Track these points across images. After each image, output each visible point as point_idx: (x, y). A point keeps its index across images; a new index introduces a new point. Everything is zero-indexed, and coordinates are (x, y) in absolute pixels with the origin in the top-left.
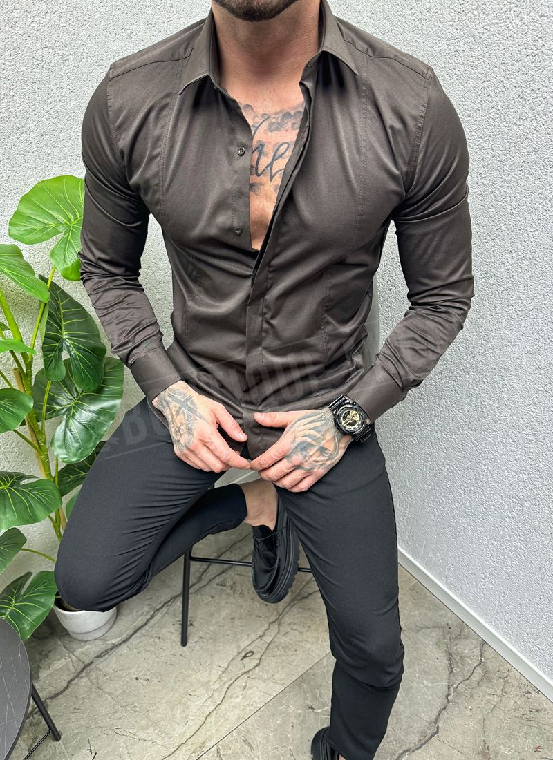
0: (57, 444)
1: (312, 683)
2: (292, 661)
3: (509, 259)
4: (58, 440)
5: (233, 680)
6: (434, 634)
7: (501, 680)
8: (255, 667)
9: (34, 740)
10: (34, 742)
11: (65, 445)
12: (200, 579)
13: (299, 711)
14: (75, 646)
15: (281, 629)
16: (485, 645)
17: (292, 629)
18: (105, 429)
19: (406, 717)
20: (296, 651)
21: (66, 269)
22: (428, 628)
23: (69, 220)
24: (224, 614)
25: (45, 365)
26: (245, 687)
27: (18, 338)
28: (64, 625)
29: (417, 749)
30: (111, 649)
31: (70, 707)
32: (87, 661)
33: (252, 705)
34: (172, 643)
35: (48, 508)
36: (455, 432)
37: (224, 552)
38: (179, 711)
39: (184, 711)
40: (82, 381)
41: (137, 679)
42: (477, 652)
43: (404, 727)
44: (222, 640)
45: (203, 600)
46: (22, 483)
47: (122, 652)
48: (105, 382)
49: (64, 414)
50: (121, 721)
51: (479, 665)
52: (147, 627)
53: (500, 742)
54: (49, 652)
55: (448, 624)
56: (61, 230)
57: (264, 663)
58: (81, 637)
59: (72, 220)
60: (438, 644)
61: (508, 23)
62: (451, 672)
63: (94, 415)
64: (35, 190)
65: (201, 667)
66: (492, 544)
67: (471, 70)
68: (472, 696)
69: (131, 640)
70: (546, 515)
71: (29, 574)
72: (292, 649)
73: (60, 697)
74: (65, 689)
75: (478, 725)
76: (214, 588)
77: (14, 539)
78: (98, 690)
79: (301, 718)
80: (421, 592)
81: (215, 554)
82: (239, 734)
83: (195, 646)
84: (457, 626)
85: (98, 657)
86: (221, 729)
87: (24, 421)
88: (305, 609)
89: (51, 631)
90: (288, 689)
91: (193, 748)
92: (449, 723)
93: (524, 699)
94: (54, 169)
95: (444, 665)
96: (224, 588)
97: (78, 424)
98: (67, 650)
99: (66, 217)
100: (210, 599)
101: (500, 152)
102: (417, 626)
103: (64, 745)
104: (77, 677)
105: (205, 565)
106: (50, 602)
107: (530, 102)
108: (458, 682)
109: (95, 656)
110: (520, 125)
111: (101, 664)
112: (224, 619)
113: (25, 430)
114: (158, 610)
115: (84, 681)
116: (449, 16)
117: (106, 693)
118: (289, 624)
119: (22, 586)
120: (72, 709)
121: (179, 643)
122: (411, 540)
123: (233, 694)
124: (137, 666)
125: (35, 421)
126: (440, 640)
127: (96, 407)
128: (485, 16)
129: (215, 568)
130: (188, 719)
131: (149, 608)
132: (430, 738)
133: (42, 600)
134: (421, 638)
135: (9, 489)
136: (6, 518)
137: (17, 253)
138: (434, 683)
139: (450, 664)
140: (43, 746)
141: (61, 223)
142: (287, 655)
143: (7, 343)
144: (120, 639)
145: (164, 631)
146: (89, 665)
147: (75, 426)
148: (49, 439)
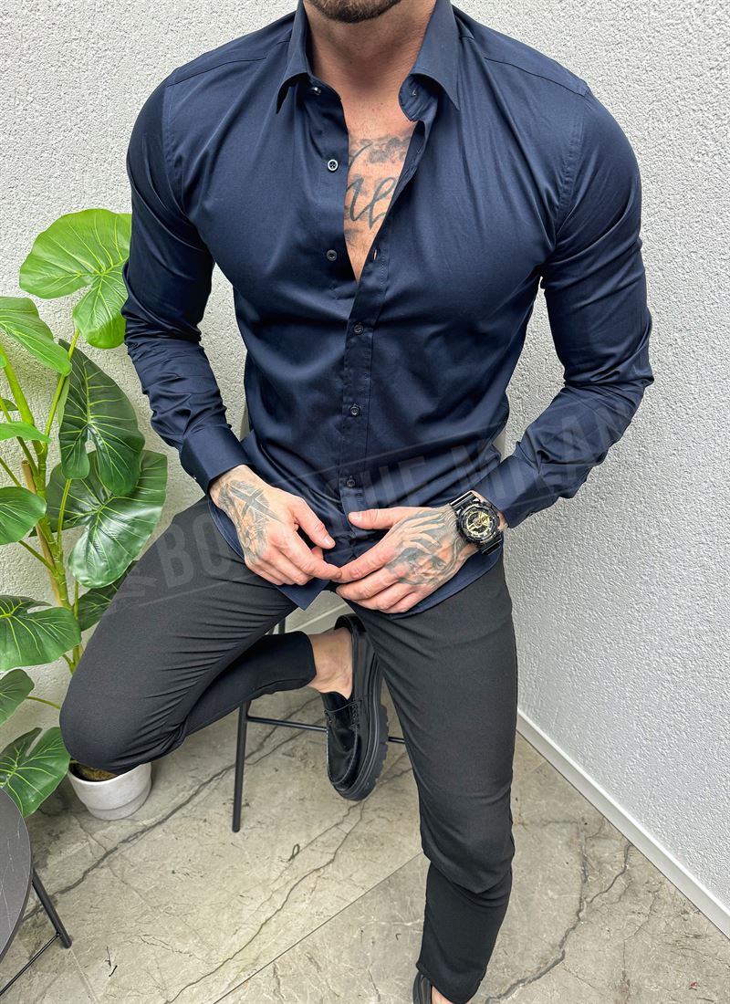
0: (76, 562)
1: (402, 888)
2: (377, 858)
3: (678, 340)
4: (79, 557)
5: (299, 879)
6: (564, 831)
7: (650, 895)
8: (328, 864)
9: (38, 945)
10: (37, 948)
11: (87, 563)
12: (261, 746)
13: (383, 923)
14: (93, 825)
15: (365, 816)
16: (631, 848)
17: (379, 817)
18: (140, 545)
19: (524, 937)
20: (382, 844)
21: (92, 334)
22: (558, 822)
23: (100, 269)
24: (290, 793)
25: (63, 459)
26: (313, 890)
27: (29, 421)
28: (81, 798)
29: (535, 979)
30: (142, 832)
31: (85, 904)
32: (110, 847)
33: (322, 913)
34: (221, 828)
35: (63, 645)
36: (601, 566)
37: (295, 712)
38: (226, 917)
39: (233, 917)
40: (111, 480)
41: (173, 872)
42: (620, 856)
43: (519, 951)
44: (287, 826)
45: (264, 774)
46: (30, 611)
47: (156, 837)
48: (141, 483)
49: (87, 523)
50: (151, 925)
51: (621, 874)
52: (189, 806)
53: (645, 975)
54: (62, 832)
55: (583, 819)
56: (88, 281)
57: (341, 859)
58: (102, 815)
59: (104, 268)
60: (569, 844)
61: (687, 24)
62: (585, 881)
63: (126, 526)
64: (55, 228)
65: (257, 861)
66: (644, 716)
67: (637, 86)
68: (610, 914)
69: (168, 822)
70: (716, 680)
71: (38, 730)
72: (378, 842)
73: (72, 891)
74: (80, 881)
75: (617, 952)
76: (280, 759)
77: (18, 685)
78: (122, 884)
79: (386, 932)
80: (549, 774)
81: (282, 715)
82: (303, 949)
83: (250, 834)
84: (595, 822)
85: (124, 841)
86: (280, 941)
87: (35, 530)
88: (397, 791)
89: (63, 805)
90: (369, 894)
91: (242, 965)
92: (578, 947)
93: (679, 920)
94: (83, 201)
95: (575, 872)
96: (293, 759)
97: (105, 537)
98: (85, 831)
99: (95, 264)
100: (274, 773)
101: (671, 197)
102: (542, 820)
103: (76, 953)
104: (95, 866)
105: (269, 728)
106: (64, 768)
107: (713, 130)
108: (593, 895)
109: (121, 840)
110: (699, 161)
111: (127, 851)
112: (290, 799)
113: (36, 543)
114: (204, 784)
115: (104, 873)
116: (610, 12)
117: (133, 888)
118: (375, 810)
119: (27, 745)
120: (88, 908)
121: (230, 829)
122: (539, 706)
123: (297, 898)
124: (175, 855)
125: (48, 531)
126: (572, 840)
127: (129, 515)
128: (656, 14)
129: (282, 733)
130: (237, 928)
131: (194, 781)
132: (553, 966)
133: (53, 765)
134: (547, 836)
135: (12, 619)
136: (6, 656)
137: (31, 310)
138: (560, 895)
139: (584, 871)
140: (47, 954)
141: (89, 272)
142: (371, 850)
143: (12, 428)
144: (153, 819)
145: (211, 811)
146: (111, 852)
147: (101, 539)
148: (66, 555)
